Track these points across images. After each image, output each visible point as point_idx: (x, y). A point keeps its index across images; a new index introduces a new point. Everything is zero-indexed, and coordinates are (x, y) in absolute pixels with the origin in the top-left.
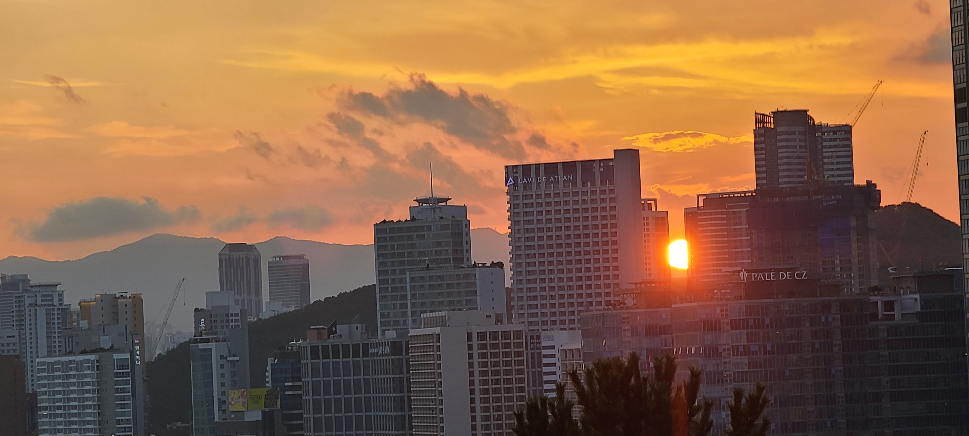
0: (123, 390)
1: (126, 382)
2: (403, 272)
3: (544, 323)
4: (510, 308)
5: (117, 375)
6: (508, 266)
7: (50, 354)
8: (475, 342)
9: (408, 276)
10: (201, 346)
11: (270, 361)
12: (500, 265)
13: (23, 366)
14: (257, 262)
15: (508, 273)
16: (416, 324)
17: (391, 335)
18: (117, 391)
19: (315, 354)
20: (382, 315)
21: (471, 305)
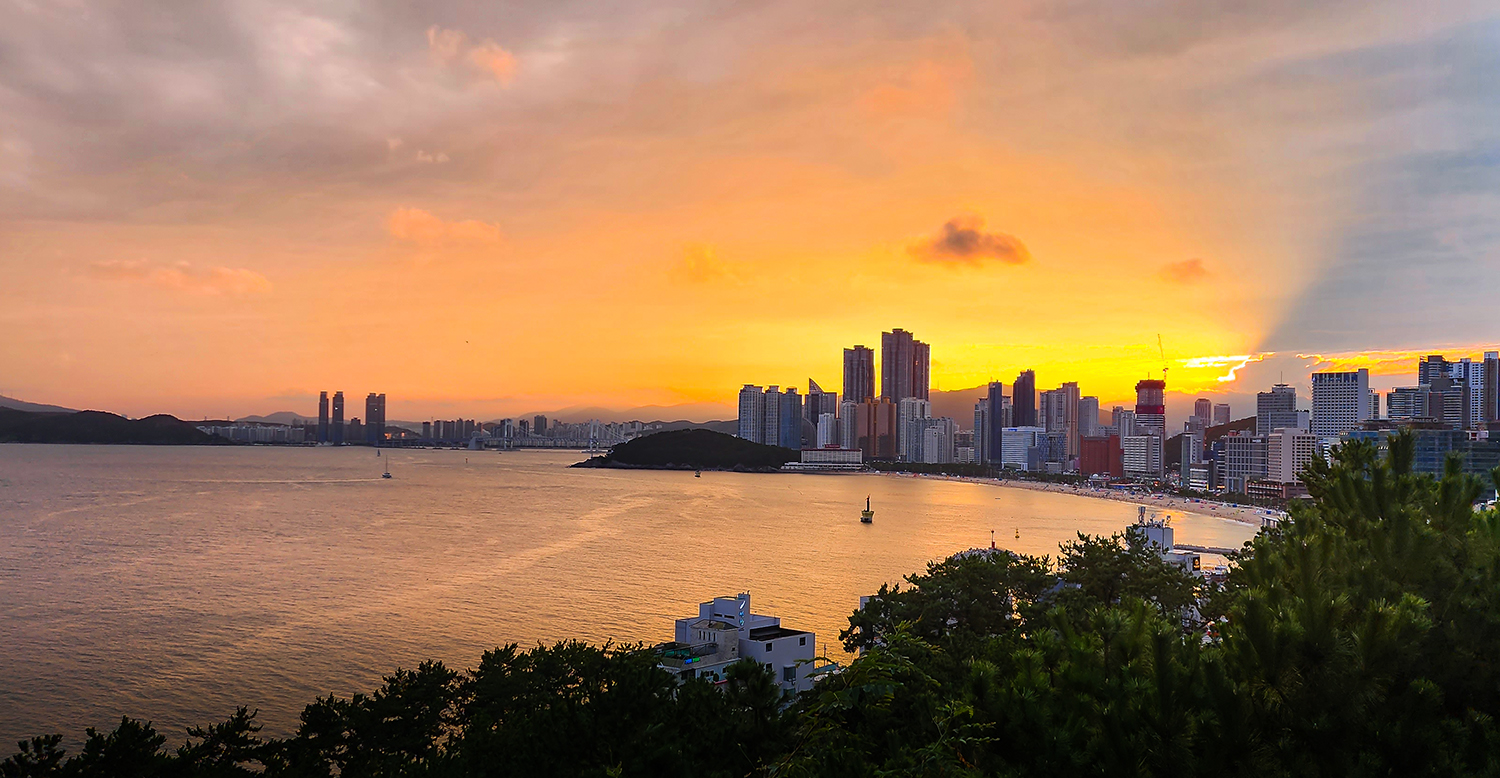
1: (1158, 447)
2: (1268, 412)
3: (1325, 434)
5: (1154, 444)
7: (1129, 435)
8: (1296, 440)
10: (1186, 435)
11: (1213, 442)
12: (1308, 411)
13: (1119, 439)
14: (1210, 406)
15: (1311, 414)
18: (1154, 450)
19: (1231, 441)
20: (1258, 428)
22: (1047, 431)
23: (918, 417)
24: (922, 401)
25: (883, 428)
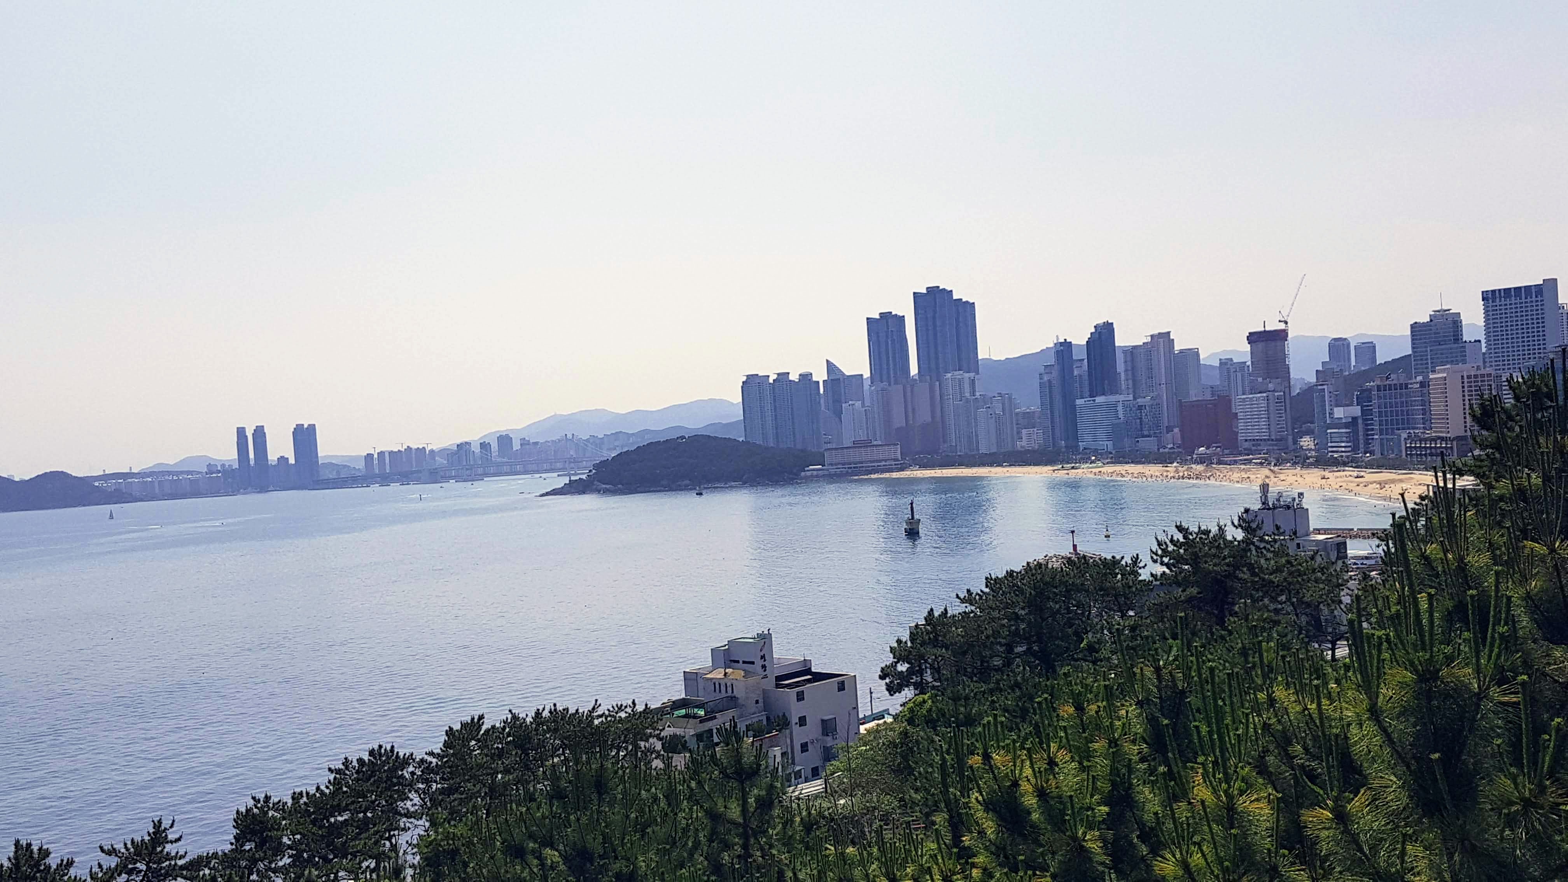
0: (1280, 410)
1: (1282, 406)
2: (1426, 347)
3: (1503, 369)
4: (1484, 362)
5: (1277, 403)
6: (1483, 341)
7: (1244, 394)
8: (1466, 380)
9: (1429, 349)
10: (1319, 387)
11: (1356, 393)
12: (1479, 341)
13: (1230, 401)
14: (1349, 345)
15: (1484, 345)
16: (1434, 371)
17: (1419, 378)
18: (1277, 410)
19: (1379, 390)
20: (1415, 369)
21: (1464, 362)
22: (1135, 398)
23: (967, 395)
24: (972, 375)
25: (924, 415)
